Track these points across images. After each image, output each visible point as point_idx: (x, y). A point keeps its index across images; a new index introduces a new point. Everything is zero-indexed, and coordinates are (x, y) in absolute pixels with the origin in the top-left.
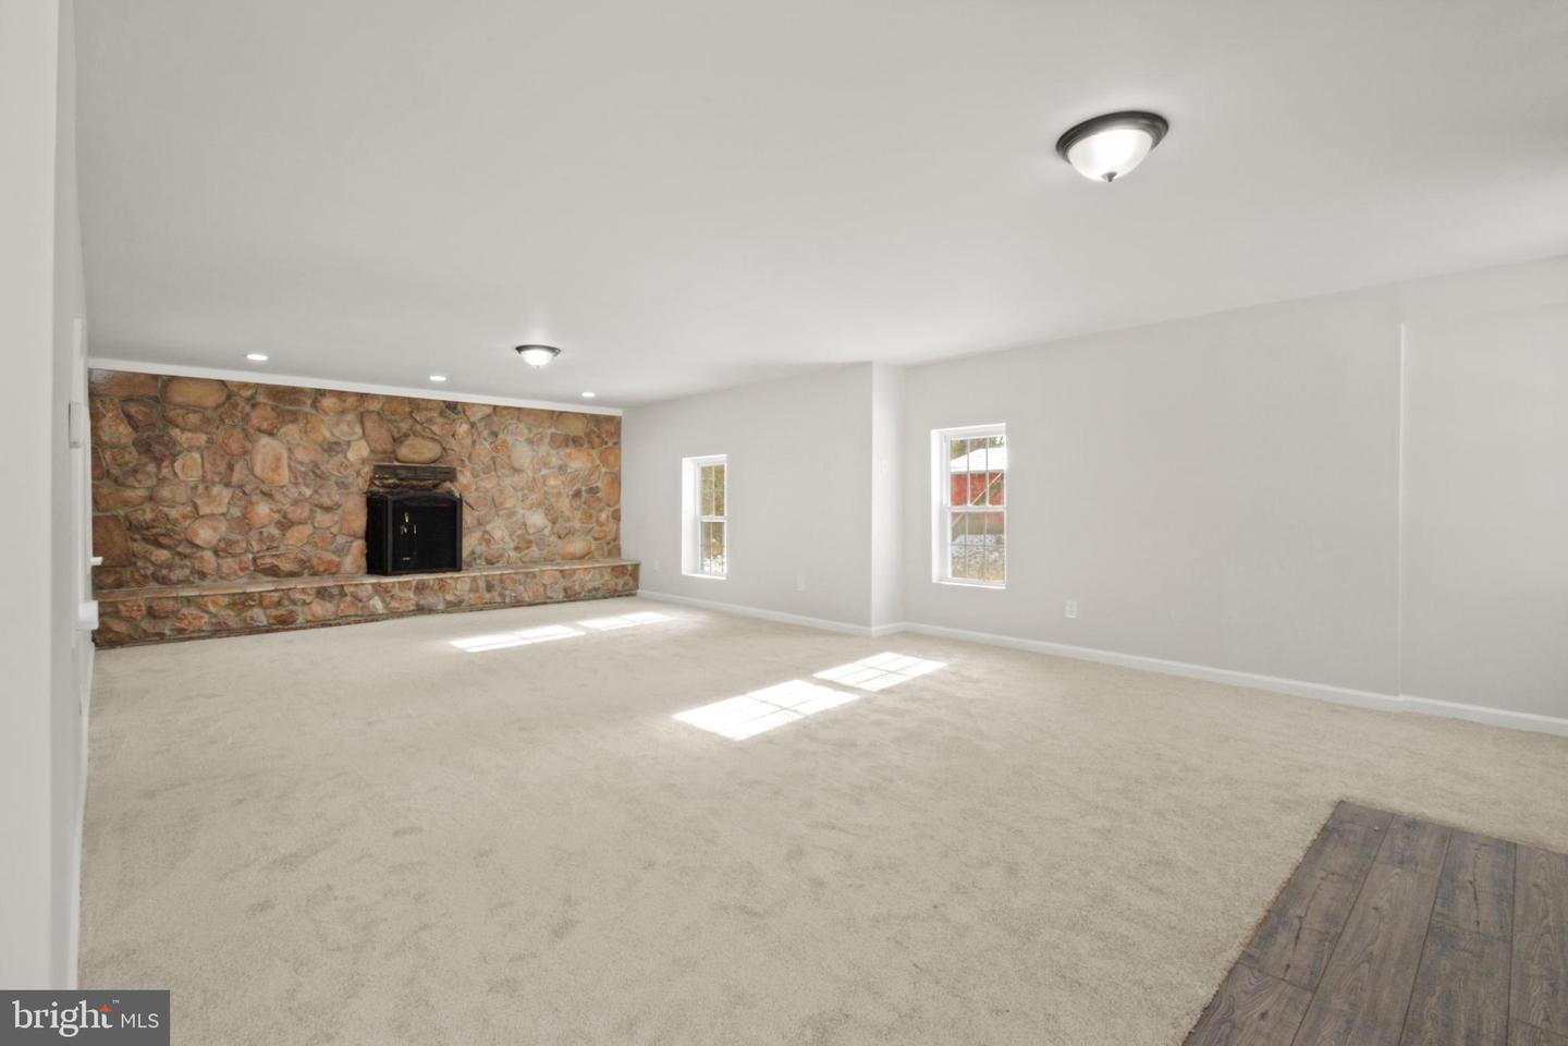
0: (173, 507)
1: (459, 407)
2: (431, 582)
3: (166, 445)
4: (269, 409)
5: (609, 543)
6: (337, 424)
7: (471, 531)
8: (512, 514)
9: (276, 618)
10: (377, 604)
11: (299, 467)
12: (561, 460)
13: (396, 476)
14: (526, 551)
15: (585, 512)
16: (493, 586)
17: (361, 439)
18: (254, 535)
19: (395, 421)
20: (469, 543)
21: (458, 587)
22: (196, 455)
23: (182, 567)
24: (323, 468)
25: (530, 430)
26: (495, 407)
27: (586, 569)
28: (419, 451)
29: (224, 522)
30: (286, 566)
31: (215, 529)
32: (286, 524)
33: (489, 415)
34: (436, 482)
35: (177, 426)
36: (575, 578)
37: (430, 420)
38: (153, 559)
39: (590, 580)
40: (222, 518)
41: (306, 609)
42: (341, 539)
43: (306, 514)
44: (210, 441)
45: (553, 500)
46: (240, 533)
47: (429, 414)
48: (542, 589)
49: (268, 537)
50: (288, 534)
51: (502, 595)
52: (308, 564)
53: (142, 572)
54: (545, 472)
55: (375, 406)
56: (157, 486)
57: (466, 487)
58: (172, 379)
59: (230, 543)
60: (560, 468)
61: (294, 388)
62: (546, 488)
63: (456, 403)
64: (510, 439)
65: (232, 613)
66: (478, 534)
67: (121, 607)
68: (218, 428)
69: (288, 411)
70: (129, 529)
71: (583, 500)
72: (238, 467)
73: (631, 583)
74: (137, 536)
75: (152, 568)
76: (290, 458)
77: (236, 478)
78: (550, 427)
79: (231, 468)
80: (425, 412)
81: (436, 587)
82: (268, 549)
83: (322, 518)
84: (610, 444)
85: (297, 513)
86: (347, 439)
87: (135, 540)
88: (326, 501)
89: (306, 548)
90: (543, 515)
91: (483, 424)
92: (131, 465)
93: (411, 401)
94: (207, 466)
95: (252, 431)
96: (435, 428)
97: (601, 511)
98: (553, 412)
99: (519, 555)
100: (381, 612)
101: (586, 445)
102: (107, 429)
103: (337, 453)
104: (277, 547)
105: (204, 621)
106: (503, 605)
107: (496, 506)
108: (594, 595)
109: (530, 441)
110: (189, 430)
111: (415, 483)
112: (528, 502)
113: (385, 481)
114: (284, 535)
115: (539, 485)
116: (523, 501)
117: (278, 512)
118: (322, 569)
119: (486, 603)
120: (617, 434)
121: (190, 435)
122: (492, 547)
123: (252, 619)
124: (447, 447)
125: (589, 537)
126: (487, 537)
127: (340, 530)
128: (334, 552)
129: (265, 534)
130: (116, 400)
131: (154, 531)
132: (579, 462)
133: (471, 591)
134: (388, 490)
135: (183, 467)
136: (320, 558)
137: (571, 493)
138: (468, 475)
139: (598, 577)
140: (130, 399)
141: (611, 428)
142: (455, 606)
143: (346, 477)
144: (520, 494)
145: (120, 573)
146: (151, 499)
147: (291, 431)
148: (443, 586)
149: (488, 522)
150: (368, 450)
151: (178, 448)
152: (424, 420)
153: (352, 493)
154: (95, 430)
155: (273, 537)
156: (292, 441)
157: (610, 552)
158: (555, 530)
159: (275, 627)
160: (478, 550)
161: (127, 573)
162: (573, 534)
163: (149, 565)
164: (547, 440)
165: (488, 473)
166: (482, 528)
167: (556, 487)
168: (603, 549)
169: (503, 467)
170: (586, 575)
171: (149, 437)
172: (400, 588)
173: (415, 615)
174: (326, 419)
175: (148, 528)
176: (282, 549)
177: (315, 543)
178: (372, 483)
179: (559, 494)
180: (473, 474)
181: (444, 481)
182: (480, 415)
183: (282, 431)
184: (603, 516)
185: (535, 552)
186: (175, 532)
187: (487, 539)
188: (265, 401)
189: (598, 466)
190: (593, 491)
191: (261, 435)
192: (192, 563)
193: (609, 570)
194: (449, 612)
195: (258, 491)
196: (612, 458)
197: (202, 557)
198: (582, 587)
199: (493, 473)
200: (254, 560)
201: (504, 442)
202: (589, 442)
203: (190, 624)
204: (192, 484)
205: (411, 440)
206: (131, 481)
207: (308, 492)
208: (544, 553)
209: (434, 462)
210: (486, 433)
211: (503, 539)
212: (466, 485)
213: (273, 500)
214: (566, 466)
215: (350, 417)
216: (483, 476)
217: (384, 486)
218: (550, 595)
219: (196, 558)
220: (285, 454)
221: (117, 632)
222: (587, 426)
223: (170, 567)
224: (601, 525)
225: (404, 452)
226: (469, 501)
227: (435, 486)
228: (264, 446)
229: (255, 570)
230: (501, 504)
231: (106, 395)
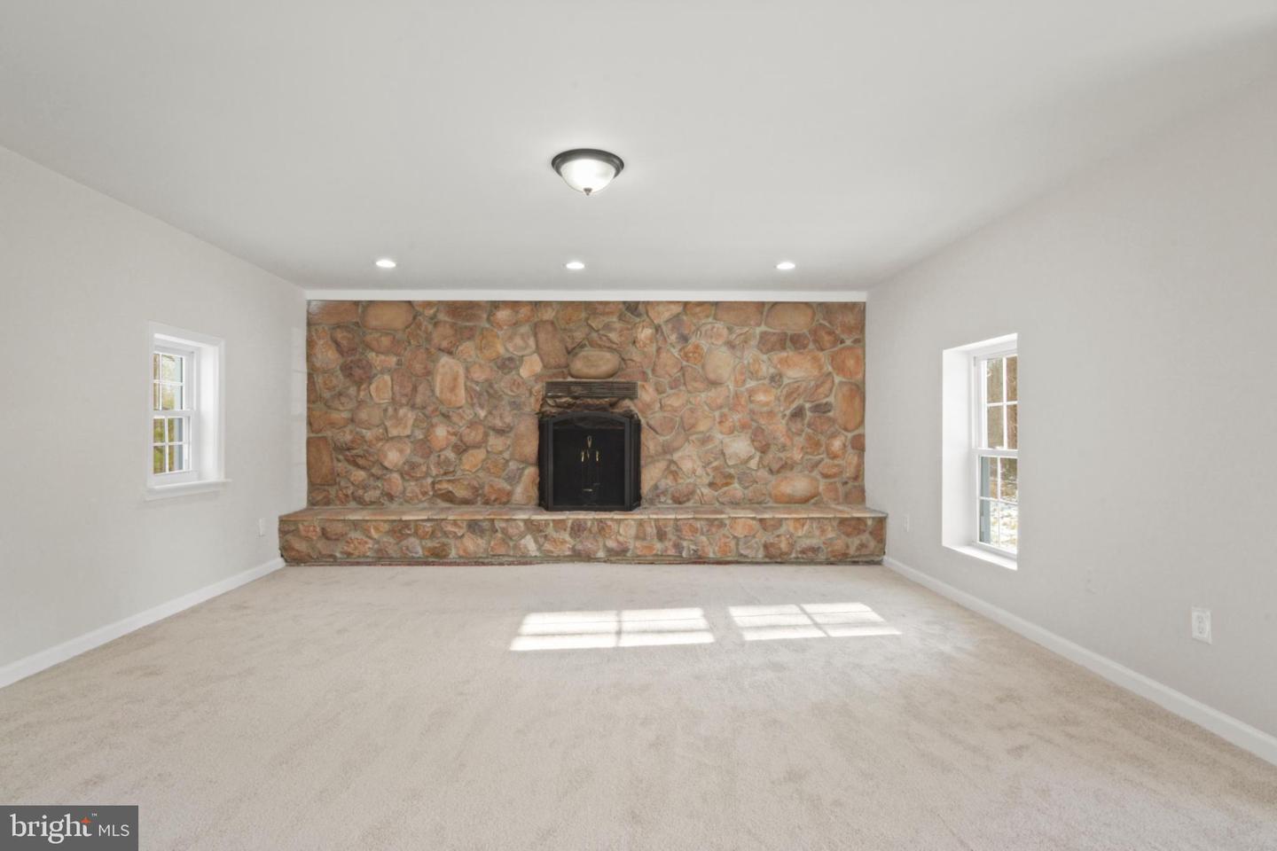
0: (369, 429)
1: (641, 308)
2: (589, 524)
3: (363, 368)
4: (447, 326)
5: (846, 483)
6: (511, 338)
7: (654, 460)
8: (706, 440)
9: (430, 549)
10: (529, 544)
11: (474, 386)
12: (775, 367)
13: (570, 393)
14: (725, 489)
15: (809, 438)
16: (665, 533)
17: (535, 352)
18: (433, 458)
19: (571, 331)
20: (651, 476)
21: (621, 531)
22: (387, 378)
23: (375, 488)
24: (496, 386)
25: (730, 330)
26: (686, 304)
27: (797, 520)
28: (596, 364)
29: (410, 444)
30: (461, 493)
31: (401, 451)
32: (462, 449)
33: (678, 315)
34: (614, 400)
35: (373, 350)
36: (782, 530)
37: (608, 327)
38: (352, 479)
39: (806, 536)
40: (406, 440)
41: (458, 543)
42: (513, 465)
43: (479, 438)
44: (399, 363)
45: (762, 422)
46: (422, 457)
47: (606, 319)
48: (733, 544)
49: (444, 461)
50: (465, 457)
51: (677, 546)
52: (480, 492)
53: (344, 491)
54: (751, 384)
55: (549, 315)
56: (357, 408)
57: (648, 406)
58: (371, 303)
59: (413, 466)
60: (772, 379)
61: (471, 302)
62: (751, 406)
63: (638, 303)
64: (704, 344)
65: (392, 540)
66: (662, 465)
67: (301, 527)
68: (405, 349)
69: (466, 327)
70: (334, 449)
71: (806, 421)
72: (421, 389)
73: (872, 544)
74: (341, 457)
75: (352, 488)
76: (467, 377)
77: (419, 400)
78: (759, 325)
79: (415, 389)
80: (602, 318)
81: (595, 529)
82: (445, 474)
83: (496, 442)
84: (848, 342)
85: (473, 436)
86: (520, 354)
87: (339, 460)
88: (498, 423)
89: (481, 474)
90: (749, 442)
91: (670, 326)
92: (337, 389)
93: (588, 306)
94: (397, 388)
95: (433, 350)
96: (613, 336)
97: (833, 436)
98: (763, 304)
99: (716, 493)
100: (533, 554)
101: (811, 346)
102: (319, 356)
103: (511, 369)
104: (454, 472)
105: (367, 546)
106: (680, 560)
107: (687, 429)
108: (809, 557)
109: (731, 345)
110: (382, 353)
111: (590, 401)
112: (728, 424)
113: (558, 400)
114: (460, 459)
115: (743, 401)
116: (721, 422)
117: (455, 434)
118: (493, 498)
119: (656, 555)
120: (860, 327)
121: (383, 357)
122: (681, 481)
123: (407, 549)
124: (626, 358)
125: (815, 473)
126: (673, 468)
127: (512, 455)
128: (506, 480)
129: (442, 457)
130: (326, 328)
131: (354, 452)
132: (799, 370)
133: (637, 537)
134: (560, 410)
135: (377, 387)
136: (491, 486)
137: (788, 413)
138: (651, 389)
139: (817, 533)
140: (338, 326)
141: (850, 319)
142: (618, 555)
143: (518, 396)
144: (717, 414)
145: (328, 492)
146: (352, 420)
147: (468, 348)
148: (603, 528)
149: (677, 449)
150: (541, 365)
151: (374, 371)
152: (600, 326)
153: (524, 414)
154: (309, 357)
155: (449, 460)
156: (469, 360)
157: (847, 496)
158: (766, 463)
159: (431, 560)
160: (662, 485)
161: (333, 491)
162: (792, 468)
163: (350, 485)
164: (754, 342)
165: (676, 387)
166: (668, 457)
167: (767, 404)
168: (836, 490)
169: (695, 380)
170: (800, 528)
171: (351, 362)
172: (554, 526)
173: (573, 561)
174: (500, 333)
175: (348, 449)
176: (459, 473)
177: (488, 468)
178: (544, 403)
179: (771, 414)
180: (657, 390)
181: (623, 398)
182: (667, 315)
183: (460, 348)
184: (837, 444)
185: (736, 489)
186: (370, 454)
187: (673, 471)
188: (447, 319)
189: (830, 374)
190: (821, 409)
191: (441, 354)
192: (383, 485)
193: (835, 523)
194: (612, 562)
195: (438, 413)
196: (851, 363)
197: (390, 479)
198: (792, 546)
199: (683, 388)
200: (433, 483)
201: (697, 347)
202: (815, 341)
203: (356, 548)
204: (384, 406)
205: (588, 352)
206: (336, 404)
207: (482, 413)
208: (749, 493)
209: (612, 375)
210: (673, 338)
211: (694, 472)
212: (648, 403)
213: (451, 422)
214: (781, 375)
215: (525, 329)
216: (669, 391)
217: (558, 406)
218: (742, 552)
219: (385, 480)
220: (461, 372)
221: (297, 551)
222: (813, 319)
223: (365, 488)
224: (835, 457)
225: (579, 366)
226: (652, 423)
227: (613, 405)
228: (443, 366)
229: (434, 495)
230: (693, 426)
231: (319, 324)
